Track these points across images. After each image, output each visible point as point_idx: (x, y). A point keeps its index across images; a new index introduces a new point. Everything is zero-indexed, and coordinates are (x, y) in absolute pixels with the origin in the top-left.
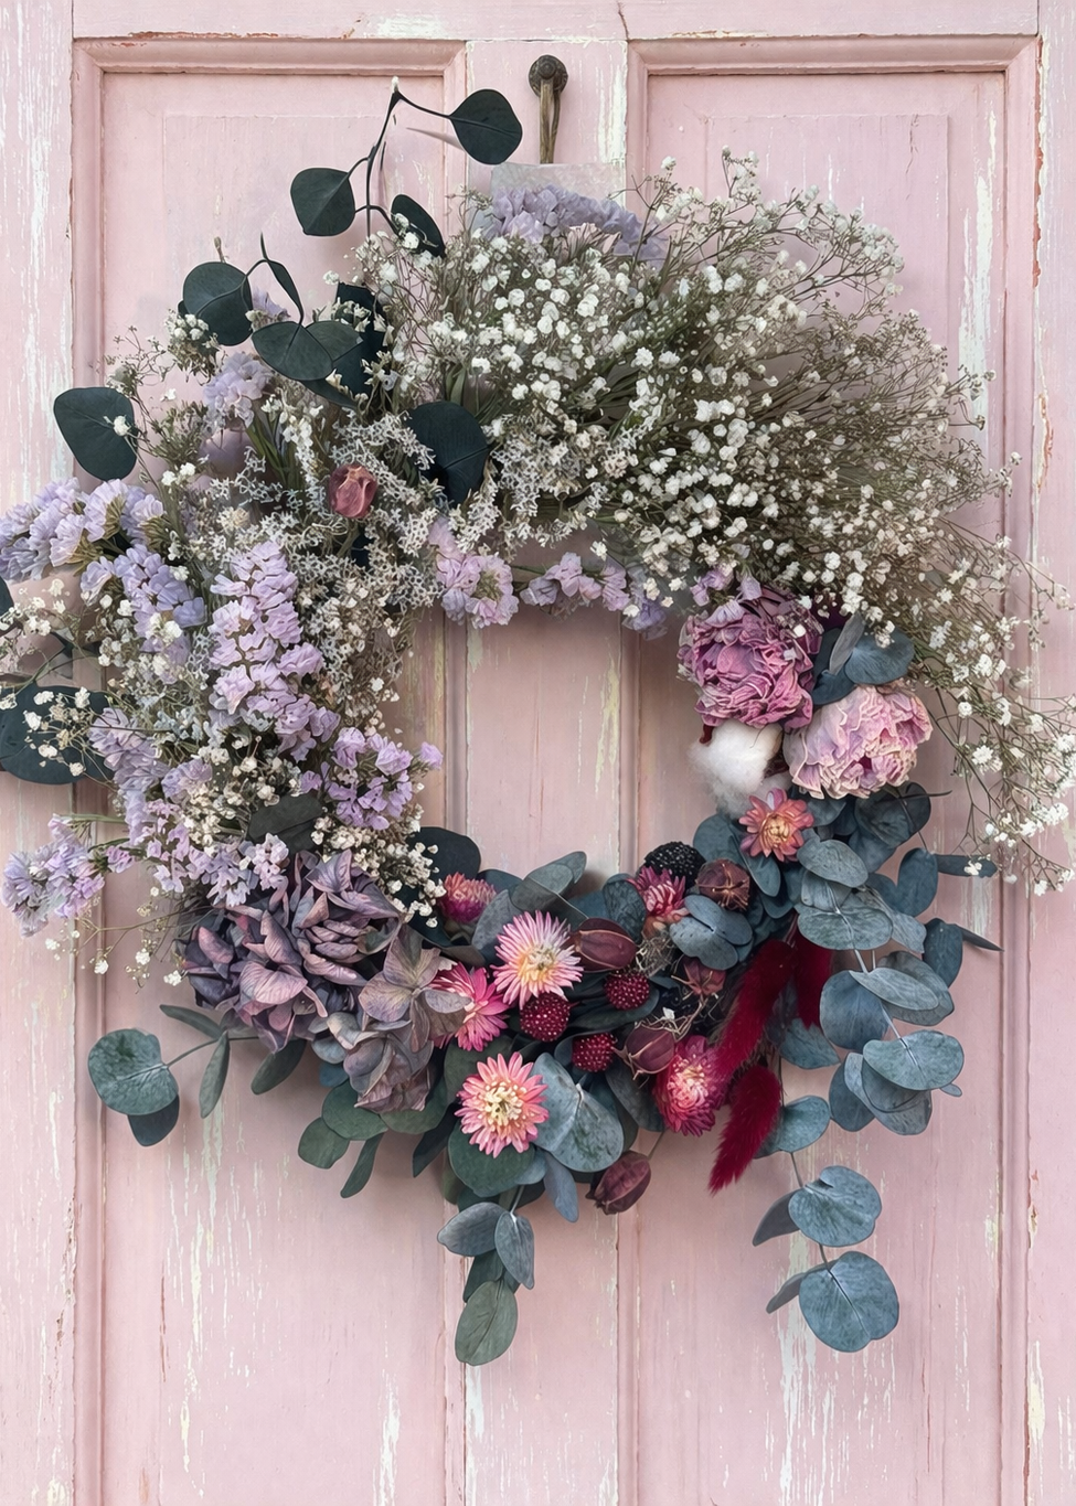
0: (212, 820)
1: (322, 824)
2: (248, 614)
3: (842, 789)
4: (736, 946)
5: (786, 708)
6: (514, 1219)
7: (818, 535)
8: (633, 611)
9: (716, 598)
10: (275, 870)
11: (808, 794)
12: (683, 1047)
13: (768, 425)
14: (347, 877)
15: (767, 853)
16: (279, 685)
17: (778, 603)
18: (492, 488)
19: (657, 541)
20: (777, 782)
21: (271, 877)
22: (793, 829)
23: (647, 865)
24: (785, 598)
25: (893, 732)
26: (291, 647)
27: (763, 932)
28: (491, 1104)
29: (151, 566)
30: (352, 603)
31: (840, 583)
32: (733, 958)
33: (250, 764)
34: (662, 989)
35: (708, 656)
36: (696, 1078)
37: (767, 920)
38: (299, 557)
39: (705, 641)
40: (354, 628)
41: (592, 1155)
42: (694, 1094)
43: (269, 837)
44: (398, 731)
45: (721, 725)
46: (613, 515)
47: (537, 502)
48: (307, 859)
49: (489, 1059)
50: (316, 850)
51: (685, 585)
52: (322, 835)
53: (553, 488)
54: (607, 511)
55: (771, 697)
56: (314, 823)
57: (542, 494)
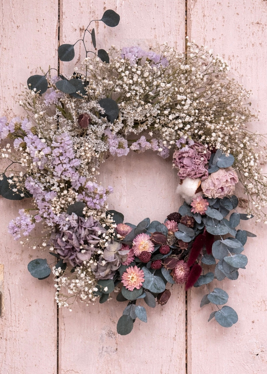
0: (58, 207)
1: (85, 209)
2: (61, 151)
3: (216, 196)
4: (191, 237)
5: (201, 173)
6: (140, 307)
7: (209, 129)
8: (160, 150)
9: (182, 145)
10: (74, 221)
11: (208, 197)
12: (178, 262)
13: (196, 101)
14: (93, 223)
15: (198, 213)
16: (70, 169)
17: (199, 146)
18: (121, 119)
19: (166, 131)
20: (200, 194)
21: (74, 224)
22: (204, 206)
23: (168, 219)
24: (201, 145)
25: (229, 181)
26: (72, 159)
27: (197, 233)
28: (129, 278)
29: (35, 139)
30: (87, 149)
31: (215, 141)
32: (190, 240)
33: (65, 192)
34: (173, 249)
35: (181, 160)
36: (182, 270)
37: (199, 230)
38: (73, 138)
39: (180, 156)
40: (88, 155)
41: (159, 289)
42: (181, 274)
43: (73, 213)
44: (101, 183)
45: (185, 179)
46: (154, 125)
47: (134, 122)
48: (82, 218)
49: (129, 268)
50: (84, 216)
51: (174, 143)
52: (85, 212)
53: (138, 119)
54: (153, 125)
55: (198, 170)
56: (83, 209)
57: (135, 120)
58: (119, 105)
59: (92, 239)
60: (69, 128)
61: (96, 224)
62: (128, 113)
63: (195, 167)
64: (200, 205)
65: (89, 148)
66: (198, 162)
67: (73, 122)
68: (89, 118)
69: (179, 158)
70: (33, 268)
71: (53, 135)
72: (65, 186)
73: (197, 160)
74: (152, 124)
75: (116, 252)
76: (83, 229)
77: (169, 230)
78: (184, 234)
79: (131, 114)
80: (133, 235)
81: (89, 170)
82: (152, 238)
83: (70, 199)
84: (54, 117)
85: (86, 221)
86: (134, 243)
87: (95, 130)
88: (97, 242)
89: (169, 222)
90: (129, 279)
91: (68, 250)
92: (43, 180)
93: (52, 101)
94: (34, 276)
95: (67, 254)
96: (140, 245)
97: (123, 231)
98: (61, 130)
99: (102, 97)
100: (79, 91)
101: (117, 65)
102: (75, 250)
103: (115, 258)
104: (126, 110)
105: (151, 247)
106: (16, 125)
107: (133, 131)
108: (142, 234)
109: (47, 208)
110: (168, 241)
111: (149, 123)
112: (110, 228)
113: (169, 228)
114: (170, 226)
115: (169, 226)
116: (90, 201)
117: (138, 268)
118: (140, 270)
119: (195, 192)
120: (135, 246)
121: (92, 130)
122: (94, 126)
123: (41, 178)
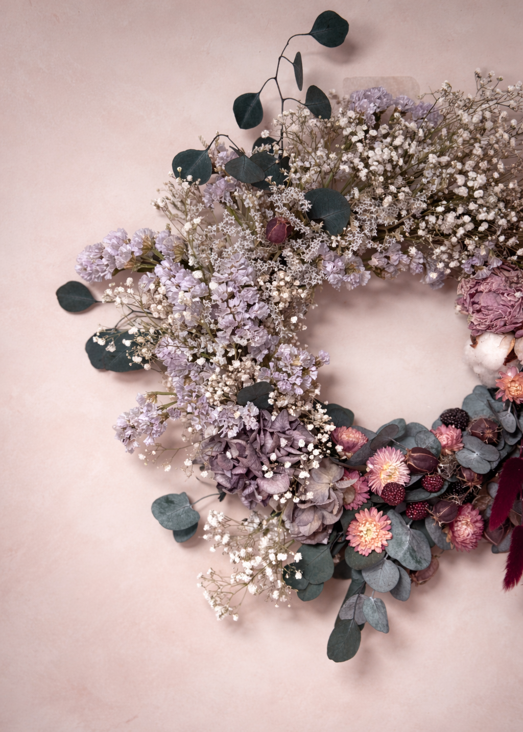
0: (219, 393)
1: (272, 395)
2: (230, 289)
4: (489, 462)
5: (517, 323)
6: (373, 600)
10: (253, 420)
16: (249, 323)
17: (509, 271)
21: (252, 424)
23: (440, 420)
26: (253, 304)
28: (362, 531)
29: (176, 269)
30: (282, 283)
32: (488, 468)
33: (236, 364)
35: (476, 299)
37: (507, 447)
38: (254, 262)
39: (473, 290)
41: (418, 562)
43: (248, 403)
44: (306, 346)
45: (482, 334)
46: (417, 233)
47: (377, 230)
48: (266, 414)
49: (361, 511)
50: (271, 409)
51: (458, 264)
52: (273, 400)
53: (385, 222)
54: (413, 232)
55: (510, 317)
56: (268, 394)
57: (379, 225)
58: (348, 198)
59: (287, 453)
60: (248, 244)
61: (294, 425)
62: (365, 211)
63: (505, 312)
64: (517, 385)
65: (287, 283)
66: (510, 301)
67: (254, 233)
68: (287, 225)
69: (470, 294)
70: (163, 511)
71: (216, 260)
72: (238, 353)
73: (509, 298)
74: (411, 230)
75: (331, 484)
76: (268, 434)
77: (444, 447)
78: (475, 455)
79: (372, 213)
80: (367, 451)
81: (286, 322)
82: (408, 460)
83: (244, 377)
84: (219, 227)
85: (273, 418)
86: (370, 466)
87: (298, 248)
88: (296, 459)
89: (443, 428)
90: (361, 534)
91: (238, 477)
92: (192, 343)
93: (218, 197)
94: (166, 527)
95: (235, 485)
96: (383, 470)
97: (348, 443)
98: (230, 249)
99: (314, 187)
100: (270, 177)
101: (343, 122)
102: (251, 476)
103: (329, 498)
104: (361, 207)
105: (404, 475)
106: (144, 242)
107: (376, 246)
108: (385, 447)
109: (194, 395)
110: (440, 467)
111: (406, 228)
112: (322, 431)
113: (444, 443)
114: (448, 438)
115: (444, 437)
116: (284, 379)
117: (379, 511)
118: (383, 515)
119: (503, 360)
120: (371, 472)
121: (294, 249)
122: (297, 242)
123: (189, 340)
